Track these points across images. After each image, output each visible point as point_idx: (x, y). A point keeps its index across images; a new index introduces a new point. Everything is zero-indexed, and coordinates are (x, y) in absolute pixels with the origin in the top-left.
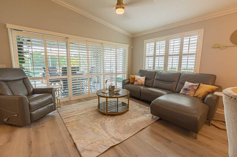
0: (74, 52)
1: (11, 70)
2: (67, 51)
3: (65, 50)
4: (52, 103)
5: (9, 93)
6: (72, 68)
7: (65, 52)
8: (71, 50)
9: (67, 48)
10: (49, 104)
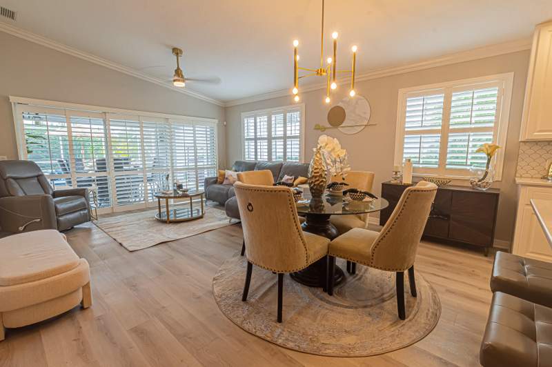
0: (116, 131)
1: (17, 163)
2: (105, 129)
3: (102, 127)
4: (85, 209)
5: (21, 194)
6: (115, 160)
7: (102, 131)
8: (111, 127)
9: (105, 124)
10: (81, 210)
